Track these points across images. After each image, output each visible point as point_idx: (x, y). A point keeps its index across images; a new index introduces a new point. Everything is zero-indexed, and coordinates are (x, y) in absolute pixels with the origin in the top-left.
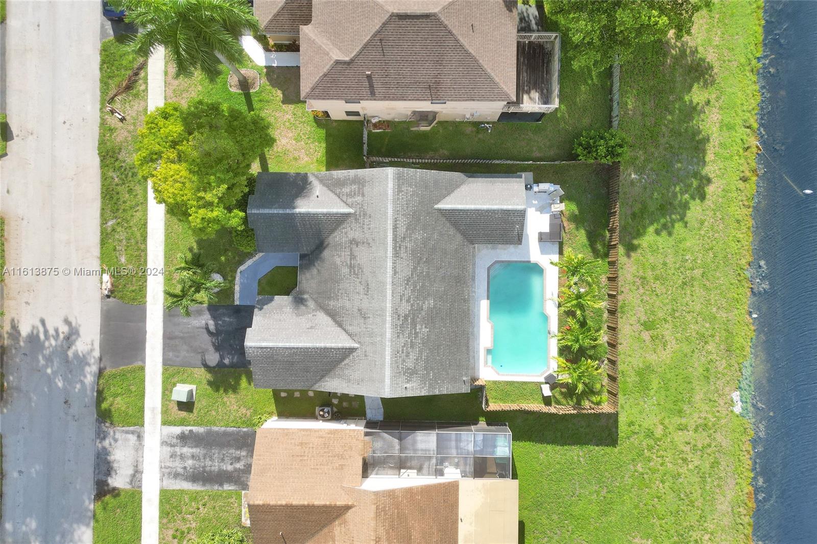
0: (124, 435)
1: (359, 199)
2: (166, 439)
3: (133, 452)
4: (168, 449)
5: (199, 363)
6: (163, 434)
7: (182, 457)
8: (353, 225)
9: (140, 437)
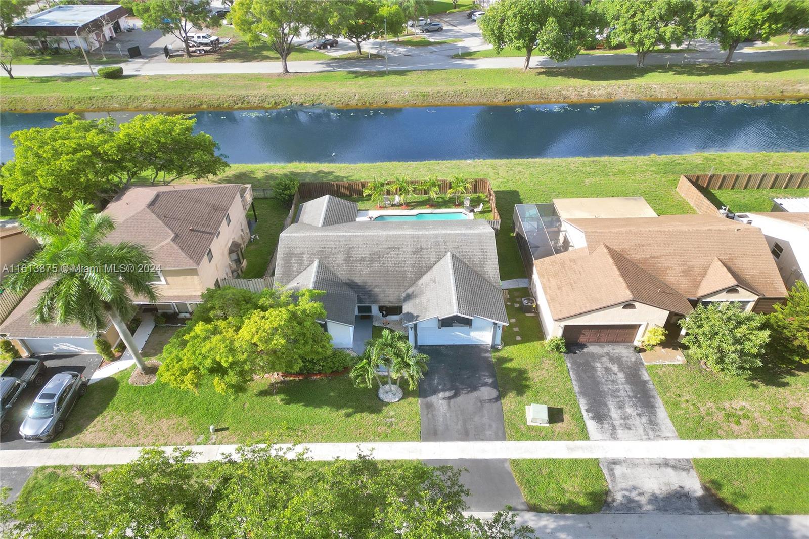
0: (619, 480)
1: (305, 257)
2: (608, 435)
3: (640, 469)
4: (620, 432)
5: (495, 405)
6: (601, 438)
7: (625, 418)
8: (330, 260)
9: (615, 462)
